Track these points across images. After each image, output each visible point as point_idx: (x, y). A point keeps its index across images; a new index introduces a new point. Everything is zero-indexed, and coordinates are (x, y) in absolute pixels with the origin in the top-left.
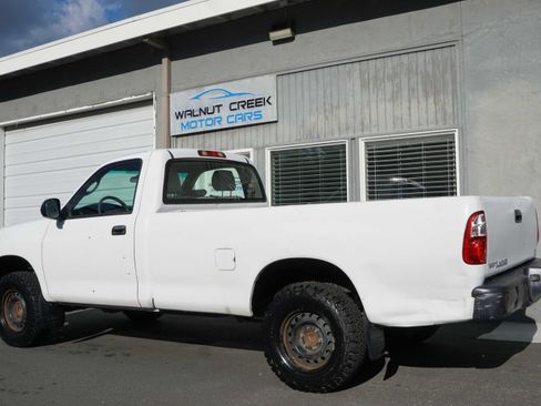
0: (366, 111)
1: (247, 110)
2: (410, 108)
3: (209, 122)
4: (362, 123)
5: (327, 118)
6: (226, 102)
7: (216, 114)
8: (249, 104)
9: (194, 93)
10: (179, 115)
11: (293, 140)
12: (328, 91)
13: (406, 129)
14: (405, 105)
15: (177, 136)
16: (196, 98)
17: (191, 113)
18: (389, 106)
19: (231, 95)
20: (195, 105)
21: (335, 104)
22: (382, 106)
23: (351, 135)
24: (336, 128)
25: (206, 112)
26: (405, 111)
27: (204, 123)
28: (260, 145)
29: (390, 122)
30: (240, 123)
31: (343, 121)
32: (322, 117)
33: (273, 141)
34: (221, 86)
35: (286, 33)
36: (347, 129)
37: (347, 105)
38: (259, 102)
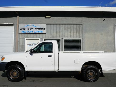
0: (65, 34)
2: (73, 34)
4: (64, 36)
5: (57, 34)
6: (34, 28)
7: (31, 30)
8: (40, 29)
9: (26, 25)
10: (21, 29)
11: (49, 37)
12: (57, 29)
13: (72, 38)
14: (73, 33)
15: (20, 34)
16: (26, 26)
17: (25, 29)
18: (70, 33)
19: (35, 27)
20: (26, 28)
21: (59, 31)
22: (68, 33)
23: (62, 38)
24: (59, 36)
25: (29, 29)
26: (73, 35)
27: (28, 32)
29: (70, 36)
32: (56, 34)
33: (45, 37)
35: (50, 17)
36: (61, 36)
37: (61, 32)
38: (42, 29)
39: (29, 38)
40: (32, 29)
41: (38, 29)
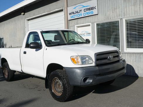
0: (125, 9)
1: (89, 11)
2: (140, 8)
3: (78, 16)
4: (124, 13)
5: (113, 12)
6: (83, 9)
7: (80, 13)
8: (89, 9)
10: (70, 14)
11: (103, 20)
12: (113, 4)
13: (138, 15)
14: (138, 6)
17: (73, 13)
18: (133, 7)
19: (84, 7)
20: (74, 11)
21: (115, 8)
22: (130, 8)
23: (121, 17)
24: (116, 15)
25: (77, 12)
26: (138, 9)
28: (93, 22)
29: (133, 13)
30: (87, 15)
31: (118, 13)
32: (111, 12)
33: (97, 21)
34: (81, 4)
36: (119, 16)
37: (119, 7)
38: (92, 8)
39: (79, 24)
40: (81, 10)
41: (88, 10)
